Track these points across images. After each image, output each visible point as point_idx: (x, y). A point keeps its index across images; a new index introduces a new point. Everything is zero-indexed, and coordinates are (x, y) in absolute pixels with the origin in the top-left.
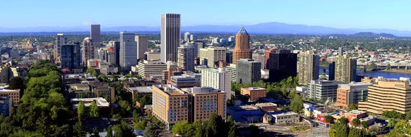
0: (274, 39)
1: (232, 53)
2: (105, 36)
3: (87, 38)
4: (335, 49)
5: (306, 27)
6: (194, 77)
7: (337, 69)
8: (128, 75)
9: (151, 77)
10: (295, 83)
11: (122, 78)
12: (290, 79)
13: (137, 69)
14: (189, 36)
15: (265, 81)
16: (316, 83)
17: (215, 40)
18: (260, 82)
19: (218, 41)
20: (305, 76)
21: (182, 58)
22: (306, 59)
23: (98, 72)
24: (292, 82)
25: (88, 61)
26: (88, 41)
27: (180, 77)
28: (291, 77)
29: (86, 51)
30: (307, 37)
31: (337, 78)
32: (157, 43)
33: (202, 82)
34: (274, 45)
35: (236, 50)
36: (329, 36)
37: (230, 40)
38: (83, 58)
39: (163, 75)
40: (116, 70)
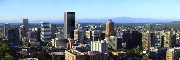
0: (125, 26)
1: (104, 34)
2: (30, 25)
3: (22, 26)
4: (160, 31)
5: (142, 19)
6: (86, 46)
7: (165, 41)
8: (46, 46)
9: (60, 47)
10: (141, 49)
11: (43, 48)
12: (138, 47)
13: (51, 43)
14: (77, 25)
15: (124, 48)
16: (154, 48)
17: (92, 27)
18: (122, 49)
19: (94, 27)
20: (147, 45)
21: (77, 36)
22: (147, 36)
23: (29, 45)
24: (140, 49)
25: (23, 39)
26: (22, 28)
27: (78, 46)
28: (139, 46)
29: (22, 33)
30: (144, 24)
31: (165, 46)
32: (59, 29)
33: (92, 49)
34: (126, 29)
35: (106, 32)
36: (156, 24)
37: (101, 26)
38: (20, 37)
39: (67, 46)
40: (39, 43)
